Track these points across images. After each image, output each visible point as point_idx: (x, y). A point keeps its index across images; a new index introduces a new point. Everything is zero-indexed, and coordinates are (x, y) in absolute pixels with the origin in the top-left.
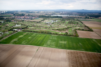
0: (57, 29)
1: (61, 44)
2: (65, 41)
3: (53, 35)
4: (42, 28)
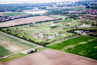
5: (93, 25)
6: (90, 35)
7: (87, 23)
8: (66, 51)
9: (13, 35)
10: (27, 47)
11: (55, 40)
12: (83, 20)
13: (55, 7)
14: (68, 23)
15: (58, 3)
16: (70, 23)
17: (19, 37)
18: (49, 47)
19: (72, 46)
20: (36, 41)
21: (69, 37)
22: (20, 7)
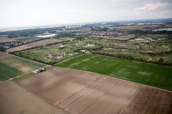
0: (149, 54)
1: (138, 76)
2: (148, 72)
3: (134, 62)
4: (123, 50)
5: (96, 44)
6: (92, 53)
7: (91, 43)
8: (71, 68)
9: (25, 58)
10: (37, 67)
11: (63, 60)
12: (88, 40)
13: (64, 31)
14: (75, 44)
15: (67, 27)
16: (77, 44)
17: (30, 59)
18: (57, 66)
19: (77, 64)
20: (45, 62)
21: (75, 56)
22: (32, 32)
